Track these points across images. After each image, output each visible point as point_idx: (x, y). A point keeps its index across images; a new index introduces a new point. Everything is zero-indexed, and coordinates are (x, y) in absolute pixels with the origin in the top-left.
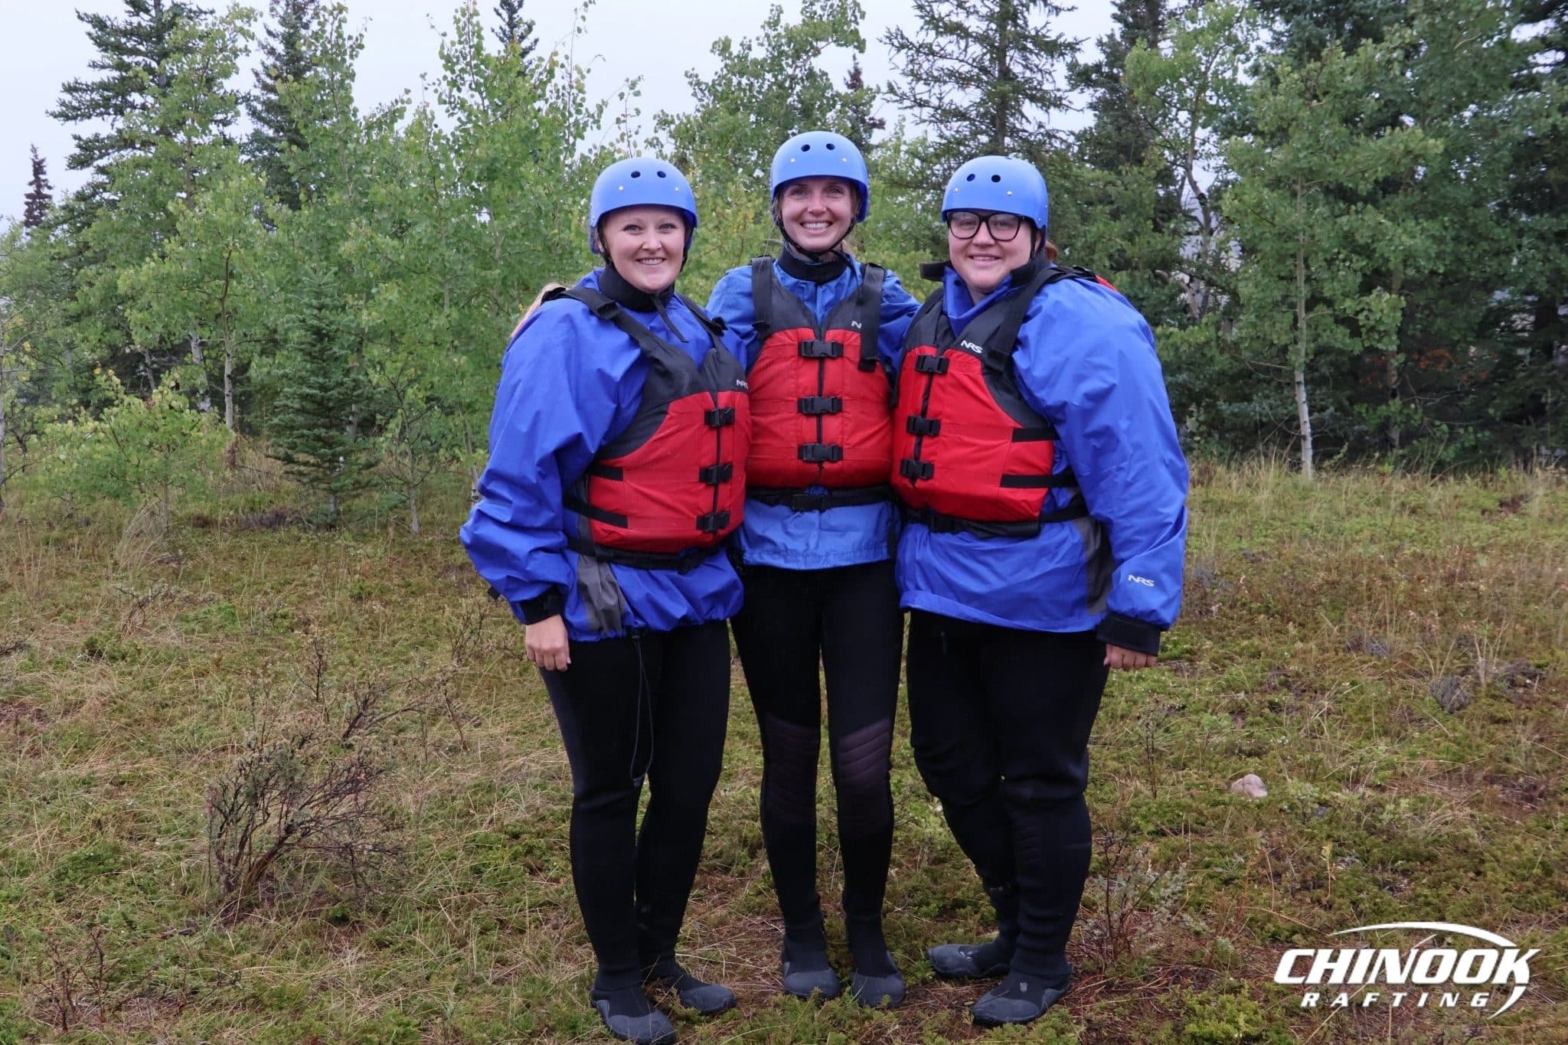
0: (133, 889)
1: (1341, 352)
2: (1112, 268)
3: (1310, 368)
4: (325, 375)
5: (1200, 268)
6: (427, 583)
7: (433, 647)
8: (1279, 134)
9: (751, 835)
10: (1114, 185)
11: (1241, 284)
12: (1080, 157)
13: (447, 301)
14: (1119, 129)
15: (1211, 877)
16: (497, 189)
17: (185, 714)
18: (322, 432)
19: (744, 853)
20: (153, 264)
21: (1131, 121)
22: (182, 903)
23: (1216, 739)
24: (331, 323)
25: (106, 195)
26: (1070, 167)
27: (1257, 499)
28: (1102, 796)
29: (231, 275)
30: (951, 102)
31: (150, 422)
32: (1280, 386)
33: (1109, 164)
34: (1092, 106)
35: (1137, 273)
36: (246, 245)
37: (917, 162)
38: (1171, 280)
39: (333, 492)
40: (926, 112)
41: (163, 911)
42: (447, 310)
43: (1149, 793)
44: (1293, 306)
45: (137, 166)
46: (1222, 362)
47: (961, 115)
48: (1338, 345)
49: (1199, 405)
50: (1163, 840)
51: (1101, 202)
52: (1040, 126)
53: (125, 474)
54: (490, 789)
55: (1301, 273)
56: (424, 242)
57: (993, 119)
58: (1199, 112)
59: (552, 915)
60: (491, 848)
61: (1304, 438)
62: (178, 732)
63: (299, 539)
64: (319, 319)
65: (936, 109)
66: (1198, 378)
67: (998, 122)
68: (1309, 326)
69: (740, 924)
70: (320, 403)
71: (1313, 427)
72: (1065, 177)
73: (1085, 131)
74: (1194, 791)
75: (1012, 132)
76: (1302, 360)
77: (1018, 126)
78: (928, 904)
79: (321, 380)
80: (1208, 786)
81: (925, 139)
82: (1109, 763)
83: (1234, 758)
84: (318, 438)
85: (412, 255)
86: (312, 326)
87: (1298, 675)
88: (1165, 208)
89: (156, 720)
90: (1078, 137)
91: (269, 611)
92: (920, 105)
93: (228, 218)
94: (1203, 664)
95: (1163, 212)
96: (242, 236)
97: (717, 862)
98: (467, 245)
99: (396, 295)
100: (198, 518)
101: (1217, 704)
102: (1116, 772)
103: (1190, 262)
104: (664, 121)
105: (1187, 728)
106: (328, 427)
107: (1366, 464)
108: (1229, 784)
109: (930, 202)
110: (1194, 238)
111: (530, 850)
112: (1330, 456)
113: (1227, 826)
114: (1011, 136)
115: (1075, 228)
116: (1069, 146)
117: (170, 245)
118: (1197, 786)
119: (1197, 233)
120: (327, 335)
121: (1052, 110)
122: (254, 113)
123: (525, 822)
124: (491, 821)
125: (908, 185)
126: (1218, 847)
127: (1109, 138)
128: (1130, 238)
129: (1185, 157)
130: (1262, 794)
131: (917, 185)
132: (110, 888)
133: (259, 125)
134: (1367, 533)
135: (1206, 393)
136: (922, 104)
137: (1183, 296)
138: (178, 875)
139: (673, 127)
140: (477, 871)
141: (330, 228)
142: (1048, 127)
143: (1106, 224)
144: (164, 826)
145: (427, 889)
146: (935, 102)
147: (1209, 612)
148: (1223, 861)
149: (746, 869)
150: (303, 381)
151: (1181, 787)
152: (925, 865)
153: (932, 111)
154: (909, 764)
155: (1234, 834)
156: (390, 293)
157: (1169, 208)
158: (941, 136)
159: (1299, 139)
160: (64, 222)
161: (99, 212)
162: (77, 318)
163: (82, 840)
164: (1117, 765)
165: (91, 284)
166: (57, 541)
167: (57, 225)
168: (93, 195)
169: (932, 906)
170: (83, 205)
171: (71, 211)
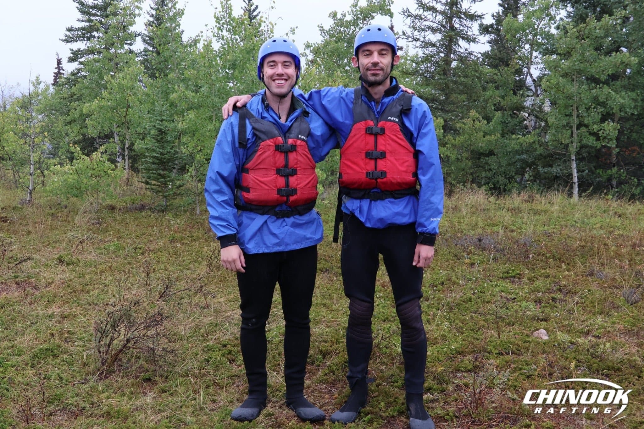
0: (64, 363)
1: (592, 147)
2: (495, 110)
3: (578, 153)
4: (163, 149)
5: (532, 111)
6: (201, 236)
7: (200, 263)
8: (567, 55)
9: (323, 349)
10: (497, 75)
11: (549, 118)
12: (483, 63)
13: (214, 119)
14: (500, 52)
15: (521, 374)
16: (236, 73)
17: (95, 289)
18: (162, 172)
19: (320, 356)
20: (97, 101)
21: (505, 48)
22: (83, 370)
23: (528, 313)
24: (166, 127)
25: (83, 73)
26: (478, 67)
27: (553, 209)
28: (476, 337)
29: (128, 107)
30: (429, 39)
31: (91, 166)
32: (565, 161)
33: (495, 66)
34: (489, 42)
35: (505, 112)
36: (135, 94)
37: (414, 64)
38: (520, 116)
39: (165, 197)
40: (418, 43)
41: (75, 373)
42: (214, 123)
43: (497, 336)
44: (571, 127)
45: (95, 61)
46: (540, 150)
47: (433, 45)
48: (590, 144)
49: (530, 168)
50: (502, 357)
51: (491, 82)
52: (466, 50)
53: (80, 187)
54: (216, 325)
55: (575, 114)
56: (205, 94)
57: (446, 46)
58: (534, 45)
59: (237, 381)
60: (214, 351)
61: (575, 183)
62: (90, 296)
63: (150, 216)
64: (161, 125)
65: (423, 42)
66: (530, 157)
67: (448, 48)
68: (578, 136)
69: (316, 388)
70: (160, 160)
71: (578, 178)
72: (476, 71)
73: (486, 52)
74: (516, 336)
75: (454, 52)
76: (575, 150)
77: (457, 50)
78: (397, 382)
79: (161, 151)
80: (523, 333)
81: (417, 55)
82: (480, 322)
83: (535, 322)
84: (159, 175)
85: (201, 99)
86: (158, 128)
87: (565, 286)
88: (518, 85)
89: (82, 291)
90: (482, 55)
91: (134, 246)
92: (416, 40)
93: (128, 83)
94: (525, 280)
95: (517, 86)
96: (133, 90)
98: (224, 96)
99: (193, 116)
100: (111, 206)
101: (529, 298)
102: (483, 326)
103: (528, 108)
104: (308, 46)
105: (515, 308)
106: (163, 170)
107: (600, 195)
108: (532, 333)
109: (419, 81)
110: (530, 98)
111: (230, 352)
112: (585, 191)
113: (530, 351)
114: (454, 54)
115: (480, 93)
116: (478, 58)
117: (105, 93)
118: (518, 334)
119: (532, 96)
120: (164, 132)
121: (471, 43)
122: (144, 41)
123: (229, 340)
124: (215, 339)
125: (410, 74)
126: (526, 361)
127: (496, 55)
128: (503, 97)
129: (527, 64)
130: (546, 338)
131: (414, 74)
132: (54, 362)
133: (146, 46)
134: (598, 225)
135: (534, 163)
136: (417, 40)
137: (525, 122)
138: (82, 358)
139: (312, 48)
140: (207, 361)
141: (168, 88)
142: (469, 50)
143: (493, 92)
144: (80, 337)
145: (185, 368)
146: (422, 39)
147: (528, 257)
148: (527, 367)
149: (321, 364)
150: (154, 151)
151: (511, 334)
152: (397, 365)
153: (421, 43)
154: (395, 320)
155: (533, 356)
156: (191, 115)
157: (520, 85)
158: (424, 54)
159: (576, 56)
160: (66, 84)
161: (79, 80)
162: (70, 123)
163: (45, 341)
164: (484, 323)
165: (76, 109)
166: (52, 214)
167: (63, 85)
168: (78, 73)
169: (399, 383)
170: (73, 77)
171: (69, 79)
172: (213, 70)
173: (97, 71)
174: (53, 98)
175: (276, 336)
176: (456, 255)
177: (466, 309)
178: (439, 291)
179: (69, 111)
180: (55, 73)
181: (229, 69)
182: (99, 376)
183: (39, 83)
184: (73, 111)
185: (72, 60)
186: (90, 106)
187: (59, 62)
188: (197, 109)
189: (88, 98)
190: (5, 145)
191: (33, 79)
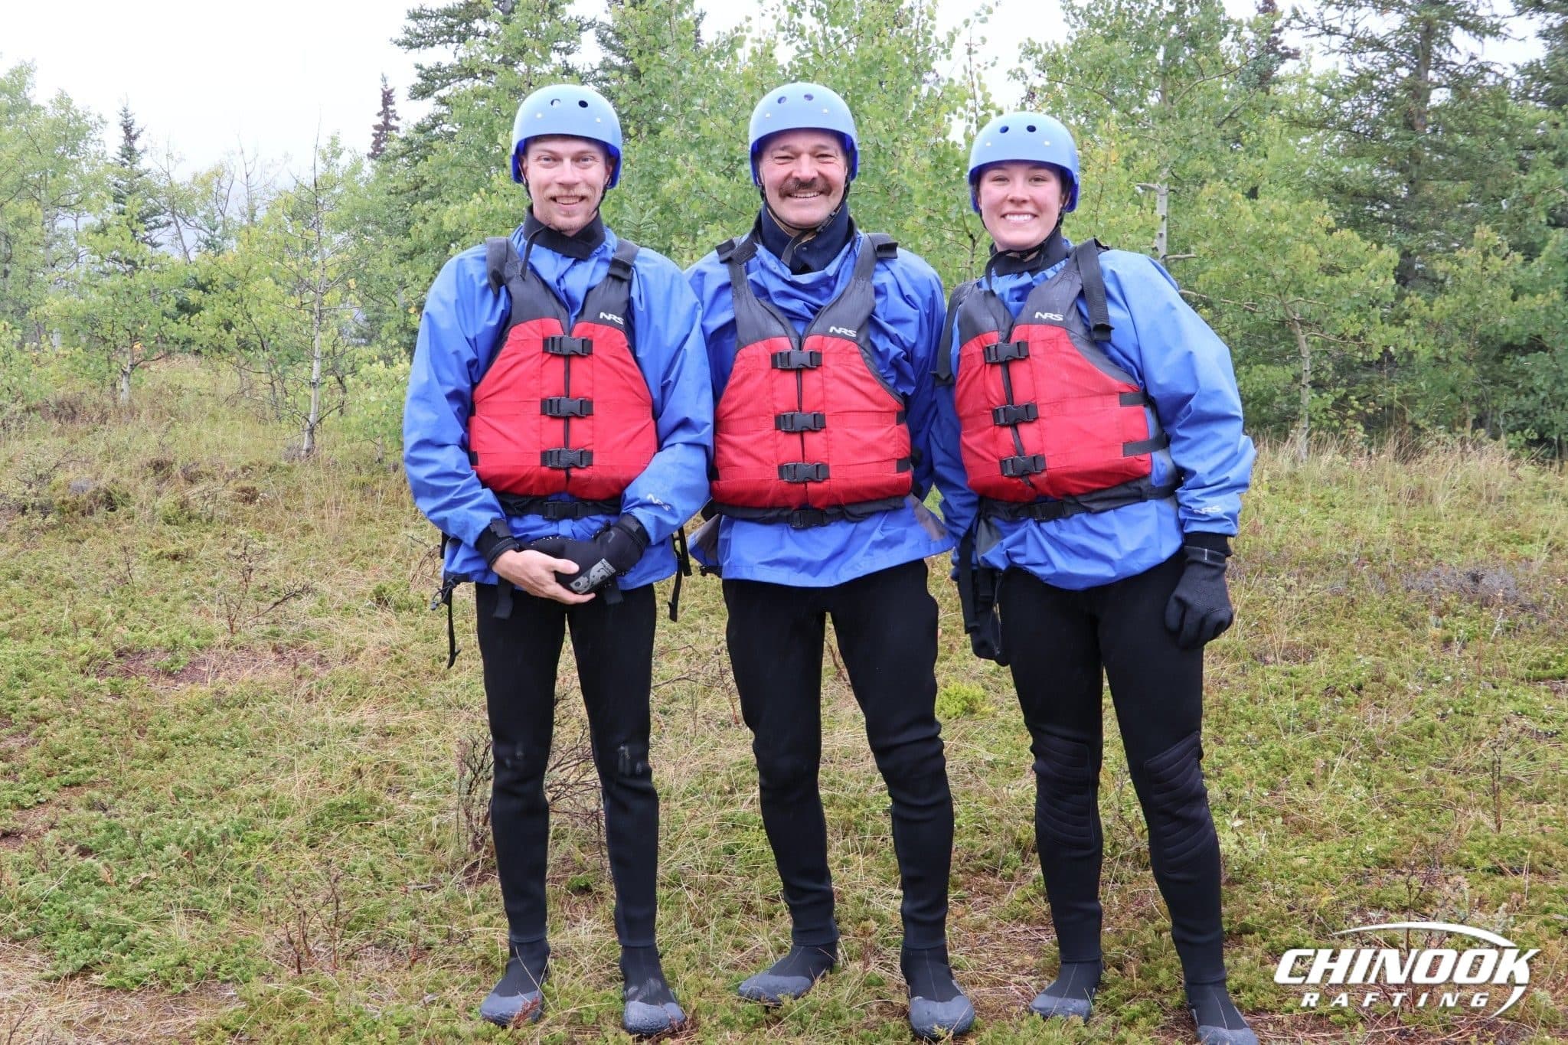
0: (385, 840)
12: (1524, 94)
15: (1547, 924)
20: (479, 200)
22: (429, 859)
25: (445, 127)
28: (1437, 825)
30: (1367, 30)
34: (1541, 35)
37: (1325, 99)
40: (1337, 41)
41: (410, 865)
43: (1492, 826)
45: (476, 96)
47: (1378, 45)
50: (1500, 879)
52: (1472, 57)
57: (1415, 49)
62: (451, 682)
65: (1348, 37)
73: (1531, 64)
74: (1546, 827)
75: (1438, 65)
77: (1445, 57)
81: (1334, 72)
82: (1452, 789)
89: (431, 673)
90: (1520, 70)
92: (1329, 33)
102: (1458, 799)
104: (1029, 51)
105: (1554, 756)
109: (1337, 145)
114: (1436, 69)
116: (1508, 81)
117: (502, 179)
118: (1551, 822)
121: (1487, 38)
125: (1311, 125)
131: (1323, 125)
136: (1332, 31)
138: (428, 830)
139: (1040, 57)
140: (730, 851)
141: (659, 164)
142: (1481, 59)
144: (422, 780)
145: (675, 865)
146: (1347, 29)
151: (1533, 822)
153: (1343, 40)
156: (715, 235)
160: (403, 155)
161: (436, 144)
162: (410, 255)
163: (341, 787)
164: (1461, 792)
165: (426, 221)
166: (363, 486)
167: (395, 158)
168: (433, 127)
170: (422, 137)
171: (411, 143)
173: (481, 122)
174: (371, 192)
176: (1404, 617)
177: (1418, 755)
178: (1347, 706)
179: (408, 223)
180: (376, 127)
182: (466, 873)
183: (337, 154)
184: (420, 225)
185: (420, 93)
186: (462, 211)
187: (387, 98)
188: (729, 219)
189: (456, 192)
190: (253, 309)
191: (324, 144)
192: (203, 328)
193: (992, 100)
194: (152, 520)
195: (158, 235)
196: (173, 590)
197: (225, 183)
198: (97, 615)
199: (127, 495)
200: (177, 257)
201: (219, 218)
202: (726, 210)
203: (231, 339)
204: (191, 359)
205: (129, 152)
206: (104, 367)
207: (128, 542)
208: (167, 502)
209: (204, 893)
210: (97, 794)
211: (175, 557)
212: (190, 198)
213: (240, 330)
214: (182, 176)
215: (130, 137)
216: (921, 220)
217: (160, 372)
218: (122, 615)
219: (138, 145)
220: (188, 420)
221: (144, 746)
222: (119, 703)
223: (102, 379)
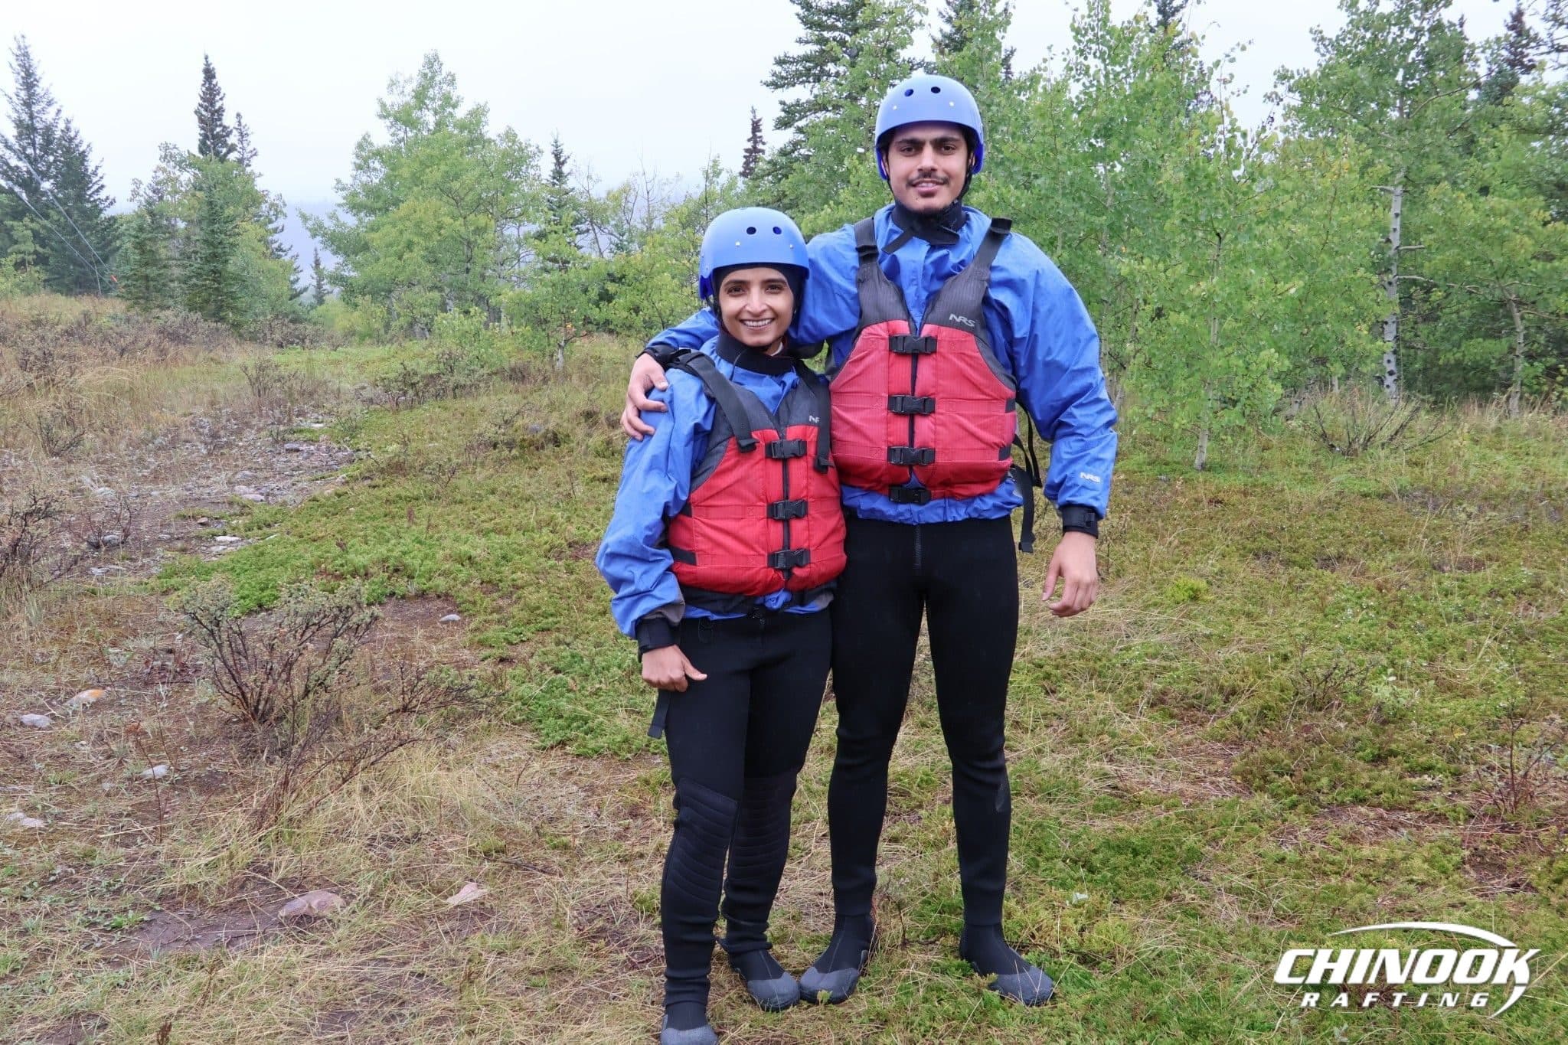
13: (1059, 243)
16: (1113, 145)
20: (829, 210)
25: (802, 151)
42: (1059, 251)
45: (827, 126)
56: (1043, 192)
78: (1364, 751)
97: (1195, 702)
117: (844, 194)
160: (769, 174)
161: (795, 165)
167: (763, 177)
168: (793, 151)
169: (1368, 750)
170: (784, 160)
171: (775, 164)
172: (1059, 142)
173: (831, 147)
175: (1140, 657)
180: (747, 150)
181: (1096, 137)
183: (717, 174)
185: (783, 124)
186: (814, 220)
187: (756, 127)
188: (1025, 222)
189: (811, 204)
190: (655, 297)
191: (706, 164)
192: (617, 311)
193: (1238, 124)
194: (585, 454)
195: (579, 240)
196: (604, 503)
197: (631, 198)
198: (552, 518)
199: (568, 436)
200: (594, 256)
201: (626, 227)
202: (1023, 216)
203: (638, 321)
204: (606, 336)
205: (558, 175)
206: (545, 342)
207: (570, 468)
208: (597, 440)
209: (638, 699)
210: (562, 636)
211: (605, 480)
212: (605, 210)
213: (647, 312)
214: (598, 192)
215: (560, 163)
216: (1177, 222)
217: (583, 346)
218: (569, 520)
219: (565, 169)
220: (607, 382)
221: (591, 605)
222: (573, 577)
223: (543, 351)
